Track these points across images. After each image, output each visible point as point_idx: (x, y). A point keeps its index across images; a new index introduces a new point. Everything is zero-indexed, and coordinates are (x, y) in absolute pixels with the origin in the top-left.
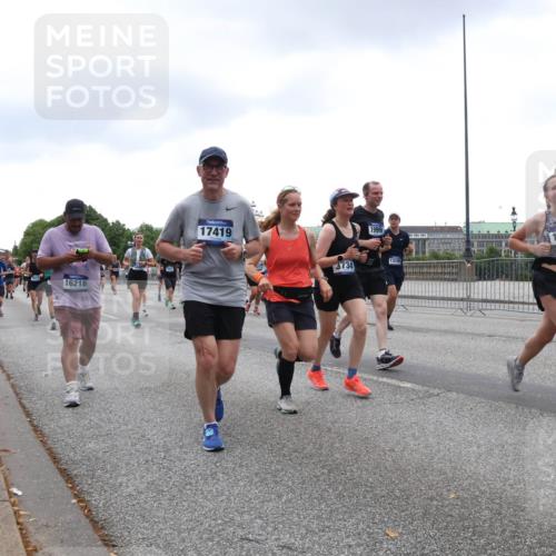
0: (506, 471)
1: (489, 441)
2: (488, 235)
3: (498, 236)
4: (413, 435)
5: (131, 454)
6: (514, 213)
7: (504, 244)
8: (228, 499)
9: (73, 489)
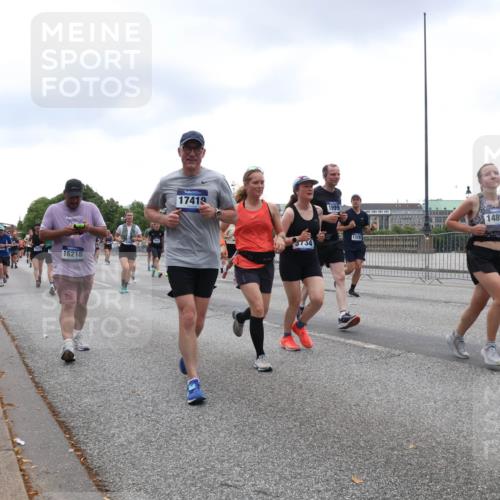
0: (460, 424)
1: (445, 398)
2: (445, 212)
4: (377, 391)
5: (123, 408)
6: (469, 192)
8: (210, 448)
9: (70, 439)
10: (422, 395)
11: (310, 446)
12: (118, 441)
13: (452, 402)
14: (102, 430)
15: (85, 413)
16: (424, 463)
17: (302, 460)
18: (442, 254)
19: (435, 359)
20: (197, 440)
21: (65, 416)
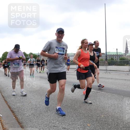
0: (115, 110)
1: (111, 103)
2: (111, 55)
3: (113, 55)
4: (94, 102)
5: (28, 106)
6: (117, 50)
7: (115, 57)
8: (50, 117)
9: (14, 114)
10: (105, 103)
11: (77, 116)
12: (26, 115)
13: (113, 104)
14: (22, 112)
15: (18, 108)
16: (106, 120)
17: (74, 120)
18: (110, 66)
19: (109, 93)
20: (47, 115)
21: (12, 109)
